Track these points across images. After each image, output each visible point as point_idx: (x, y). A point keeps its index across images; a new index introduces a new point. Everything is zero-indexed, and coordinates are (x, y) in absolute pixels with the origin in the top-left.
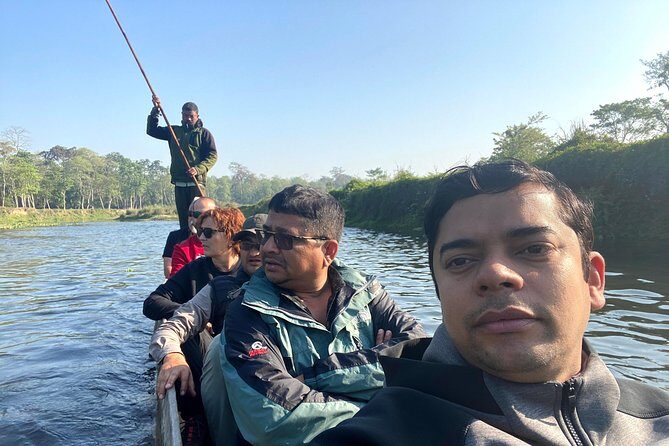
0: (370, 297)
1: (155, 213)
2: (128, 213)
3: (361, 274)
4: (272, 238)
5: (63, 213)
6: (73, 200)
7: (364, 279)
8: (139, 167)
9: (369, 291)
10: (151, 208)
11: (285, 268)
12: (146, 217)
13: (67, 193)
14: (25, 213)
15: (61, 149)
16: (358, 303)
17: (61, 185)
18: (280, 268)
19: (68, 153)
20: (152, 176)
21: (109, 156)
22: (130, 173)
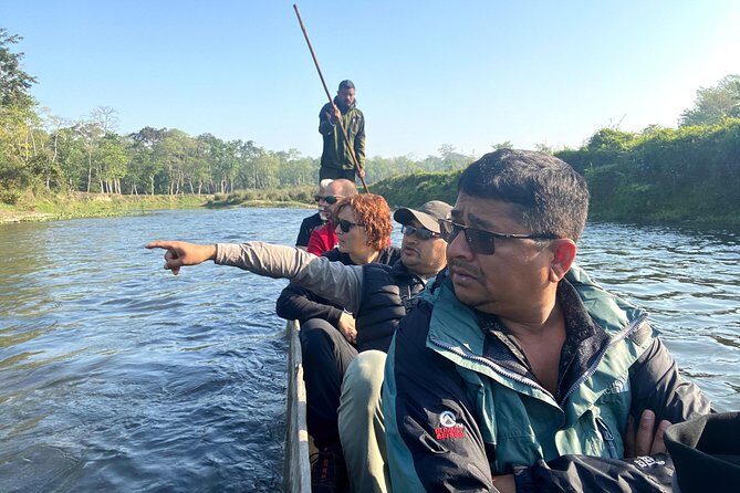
0: (633, 352)
1: (246, 198)
2: (217, 198)
3: (619, 304)
4: (461, 235)
5: (151, 200)
6: (161, 184)
7: (623, 315)
8: (231, 148)
9: (632, 340)
10: (242, 193)
11: (483, 284)
12: (235, 203)
13: (156, 177)
14: (109, 200)
15: (151, 130)
16: (614, 362)
17: (149, 169)
18: (475, 284)
19: (157, 134)
20: (244, 159)
21: (200, 138)
22: (222, 154)
